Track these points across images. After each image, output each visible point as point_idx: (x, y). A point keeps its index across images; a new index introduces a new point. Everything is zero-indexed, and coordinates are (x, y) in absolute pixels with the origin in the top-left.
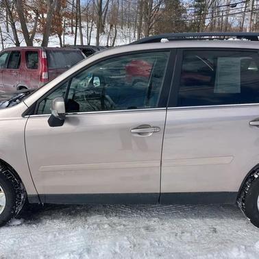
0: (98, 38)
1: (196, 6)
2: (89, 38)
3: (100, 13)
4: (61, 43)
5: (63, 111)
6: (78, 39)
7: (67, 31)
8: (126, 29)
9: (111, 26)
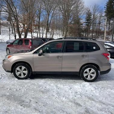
0: (46, 34)
1: (86, 23)
2: (43, 34)
3: (48, 25)
4: (32, 36)
5: (42, 52)
6: (39, 34)
7: (34, 31)
8: (58, 31)
9: (52, 30)
